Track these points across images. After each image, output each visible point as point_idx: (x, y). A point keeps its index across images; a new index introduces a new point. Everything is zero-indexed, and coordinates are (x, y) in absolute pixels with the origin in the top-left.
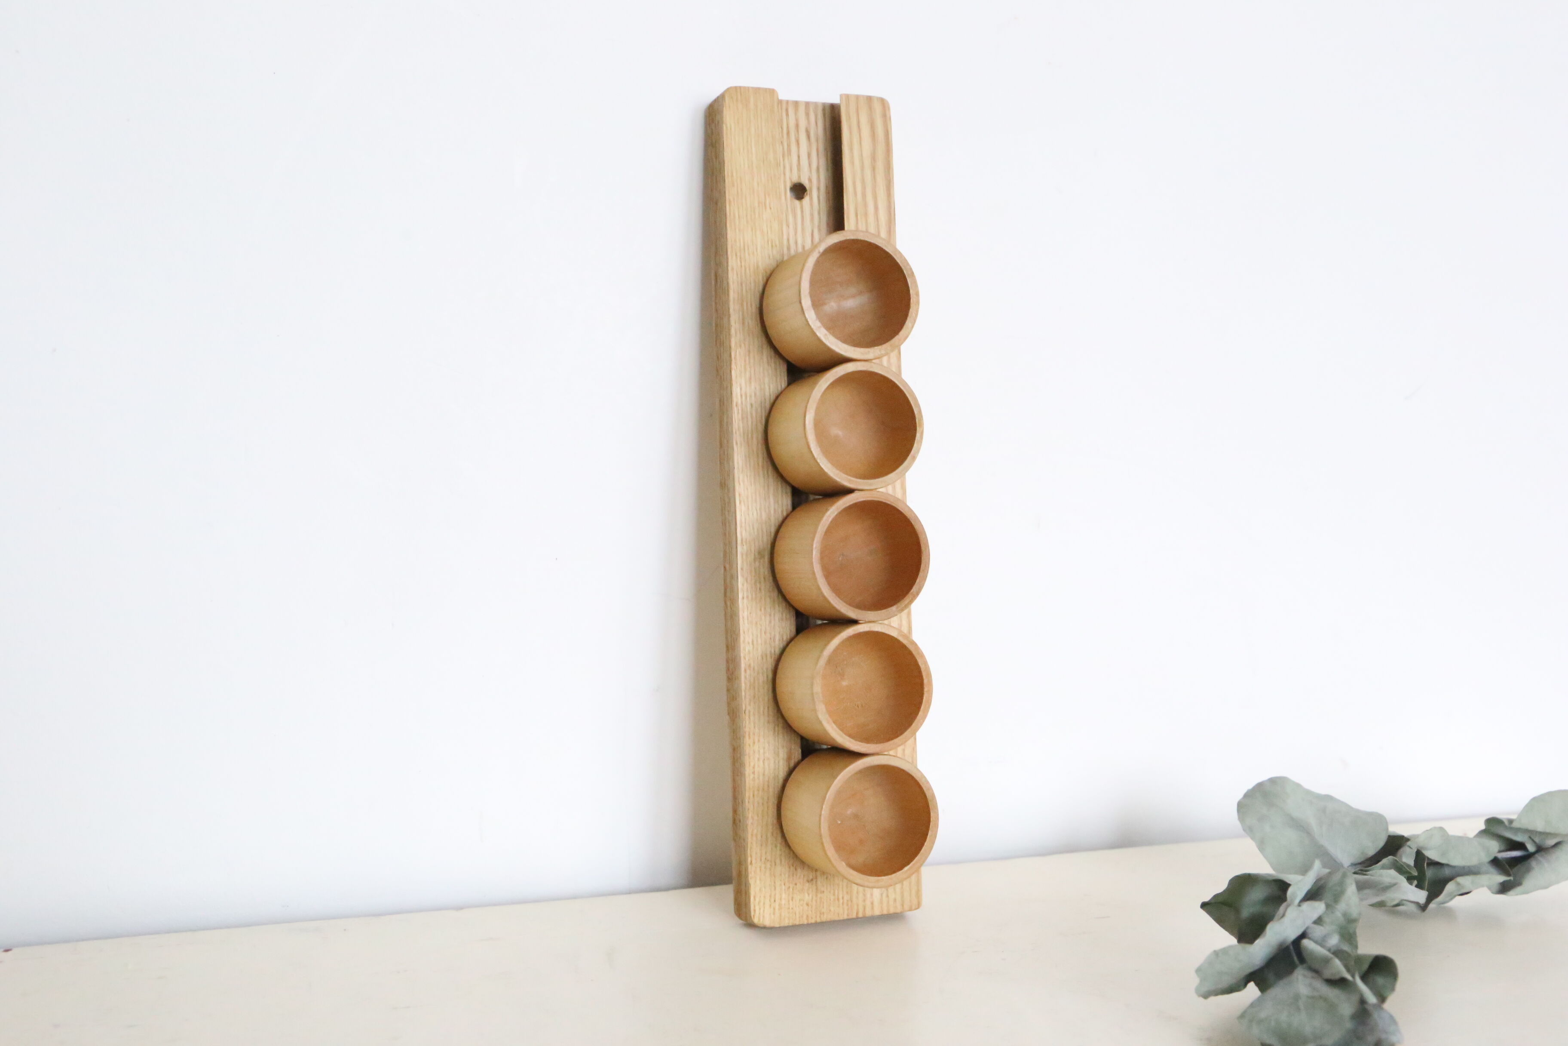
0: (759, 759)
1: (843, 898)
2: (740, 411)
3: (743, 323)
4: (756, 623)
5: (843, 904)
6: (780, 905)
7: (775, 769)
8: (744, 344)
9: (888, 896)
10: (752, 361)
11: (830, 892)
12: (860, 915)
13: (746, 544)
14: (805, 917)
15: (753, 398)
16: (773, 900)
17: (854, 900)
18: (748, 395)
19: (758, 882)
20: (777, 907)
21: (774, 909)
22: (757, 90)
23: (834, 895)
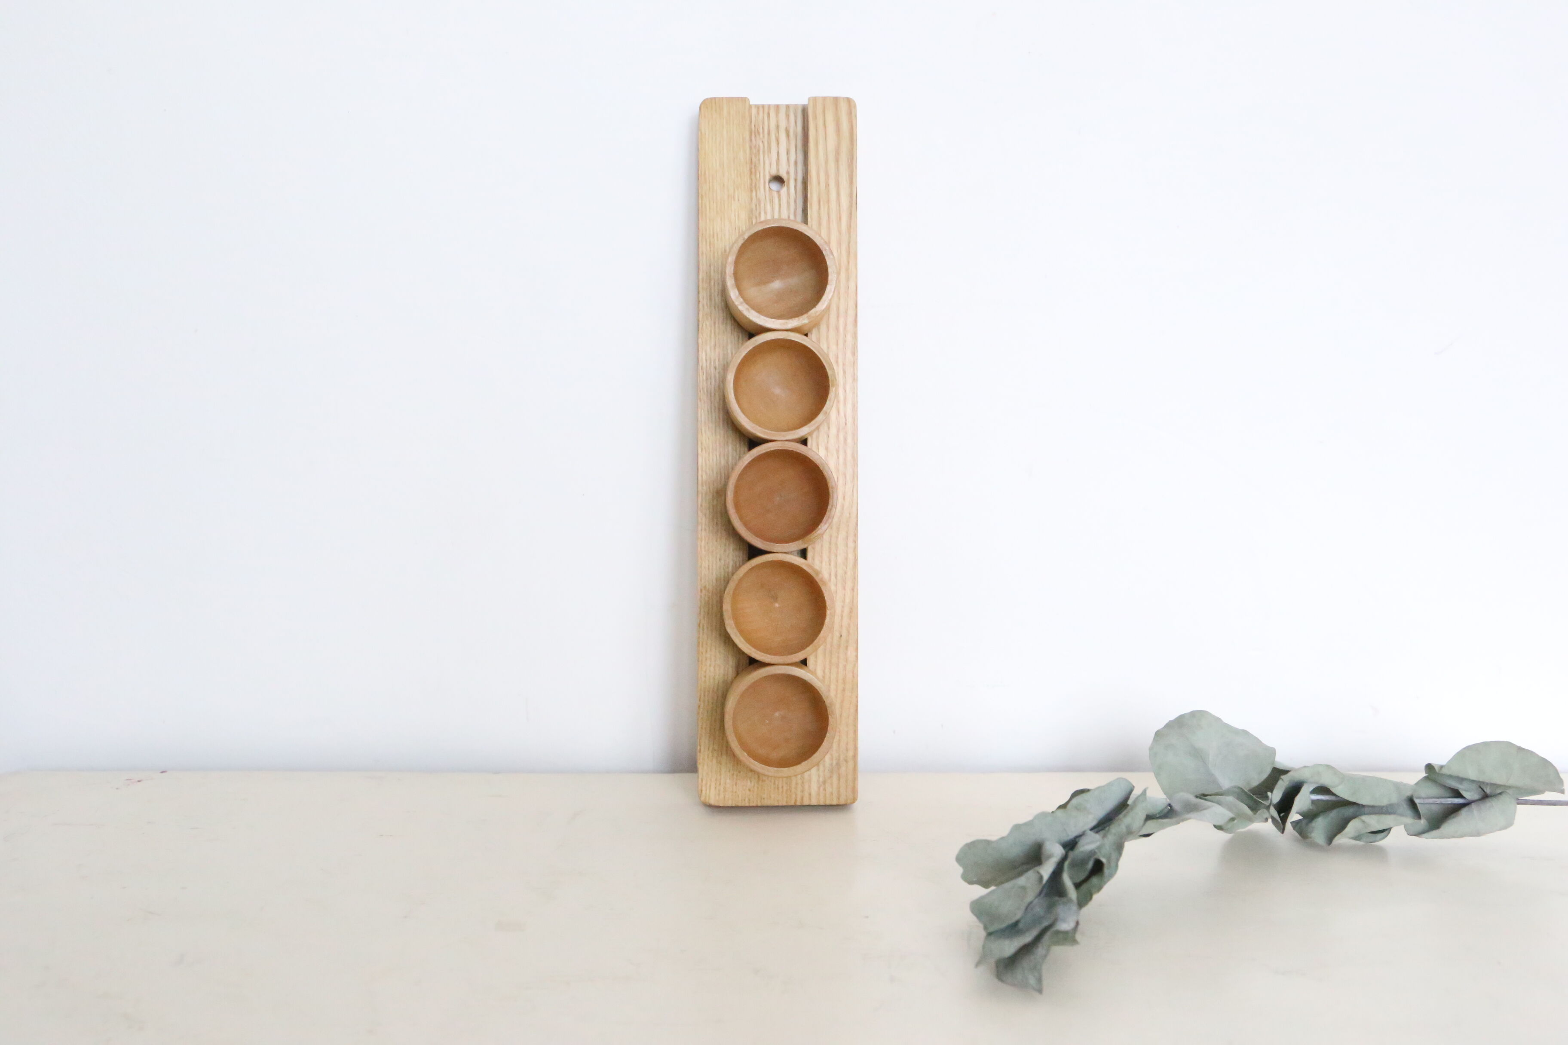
0: (710, 665)
1: (782, 787)
2: (704, 374)
3: (711, 299)
4: (713, 551)
5: (782, 792)
6: (725, 788)
7: (724, 675)
8: (711, 316)
9: (825, 789)
10: (717, 330)
11: (771, 781)
12: (798, 803)
13: (706, 485)
14: (747, 800)
15: (717, 363)
16: (718, 783)
17: (793, 790)
18: (712, 359)
19: (706, 767)
20: (722, 789)
21: (719, 791)
22: (730, 100)
23: (774, 784)
